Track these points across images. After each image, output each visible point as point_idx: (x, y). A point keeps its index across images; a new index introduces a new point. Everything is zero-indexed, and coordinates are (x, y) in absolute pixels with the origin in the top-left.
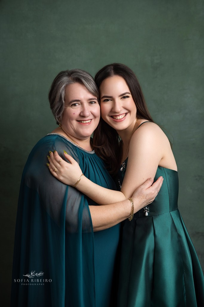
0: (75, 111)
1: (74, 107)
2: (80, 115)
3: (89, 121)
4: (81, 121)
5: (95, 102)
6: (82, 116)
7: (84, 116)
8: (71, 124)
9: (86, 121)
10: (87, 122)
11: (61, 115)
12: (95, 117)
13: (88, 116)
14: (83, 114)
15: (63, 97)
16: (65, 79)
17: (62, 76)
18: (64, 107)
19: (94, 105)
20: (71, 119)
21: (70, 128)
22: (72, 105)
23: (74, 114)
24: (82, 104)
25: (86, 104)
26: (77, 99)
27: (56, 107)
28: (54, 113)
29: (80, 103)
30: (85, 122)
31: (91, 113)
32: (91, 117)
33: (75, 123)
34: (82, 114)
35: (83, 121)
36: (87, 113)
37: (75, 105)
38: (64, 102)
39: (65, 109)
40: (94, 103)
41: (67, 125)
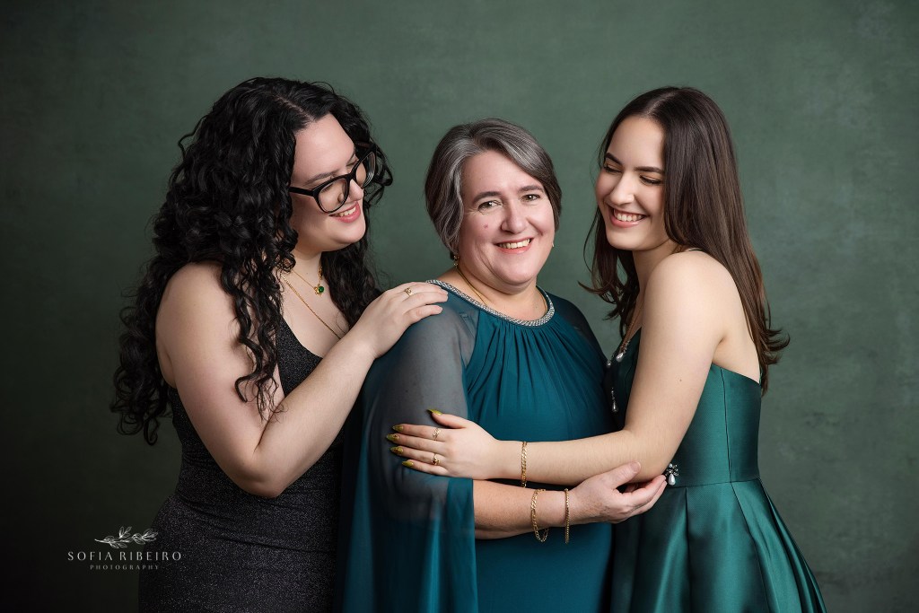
0: (489, 220)
1: (485, 210)
2: (501, 228)
3: (525, 243)
4: (506, 243)
5: (538, 197)
6: (507, 230)
7: (510, 232)
8: (481, 252)
9: (516, 242)
10: (520, 244)
11: (456, 233)
12: (540, 232)
13: (519, 230)
14: (508, 225)
15: (458, 187)
16: (462, 145)
17: (453, 138)
18: (462, 213)
19: (535, 202)
20: (480, 240)
21: (480, 262)
22: (481, 207)
23: (486, 226)
24: (504, 201)
25: (515, 203)
26: (491, 190)
27: (443, 215)
28: (439, 231)
29: (499, 200)
30: (514, 245)
31: (527, 224)
32: (530, 232)
33: (490, 251)
34: (505, 227)
35: (511, 242)
36: (518, 224)
37: (487, 205)
38: (460, 199)
39: (466, 217)
40: (534, 197)
41: (470, 257)
